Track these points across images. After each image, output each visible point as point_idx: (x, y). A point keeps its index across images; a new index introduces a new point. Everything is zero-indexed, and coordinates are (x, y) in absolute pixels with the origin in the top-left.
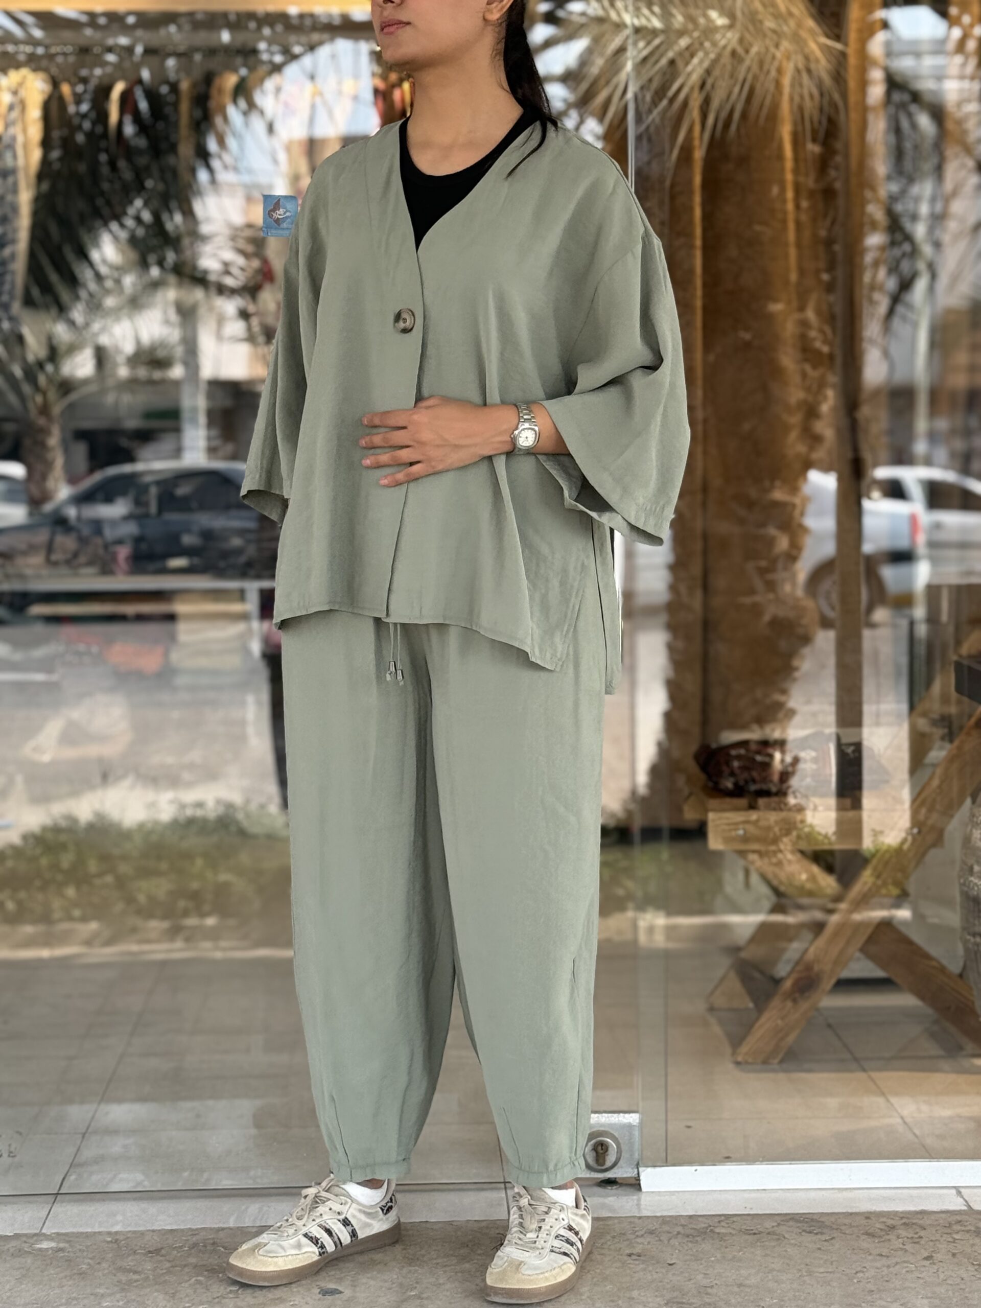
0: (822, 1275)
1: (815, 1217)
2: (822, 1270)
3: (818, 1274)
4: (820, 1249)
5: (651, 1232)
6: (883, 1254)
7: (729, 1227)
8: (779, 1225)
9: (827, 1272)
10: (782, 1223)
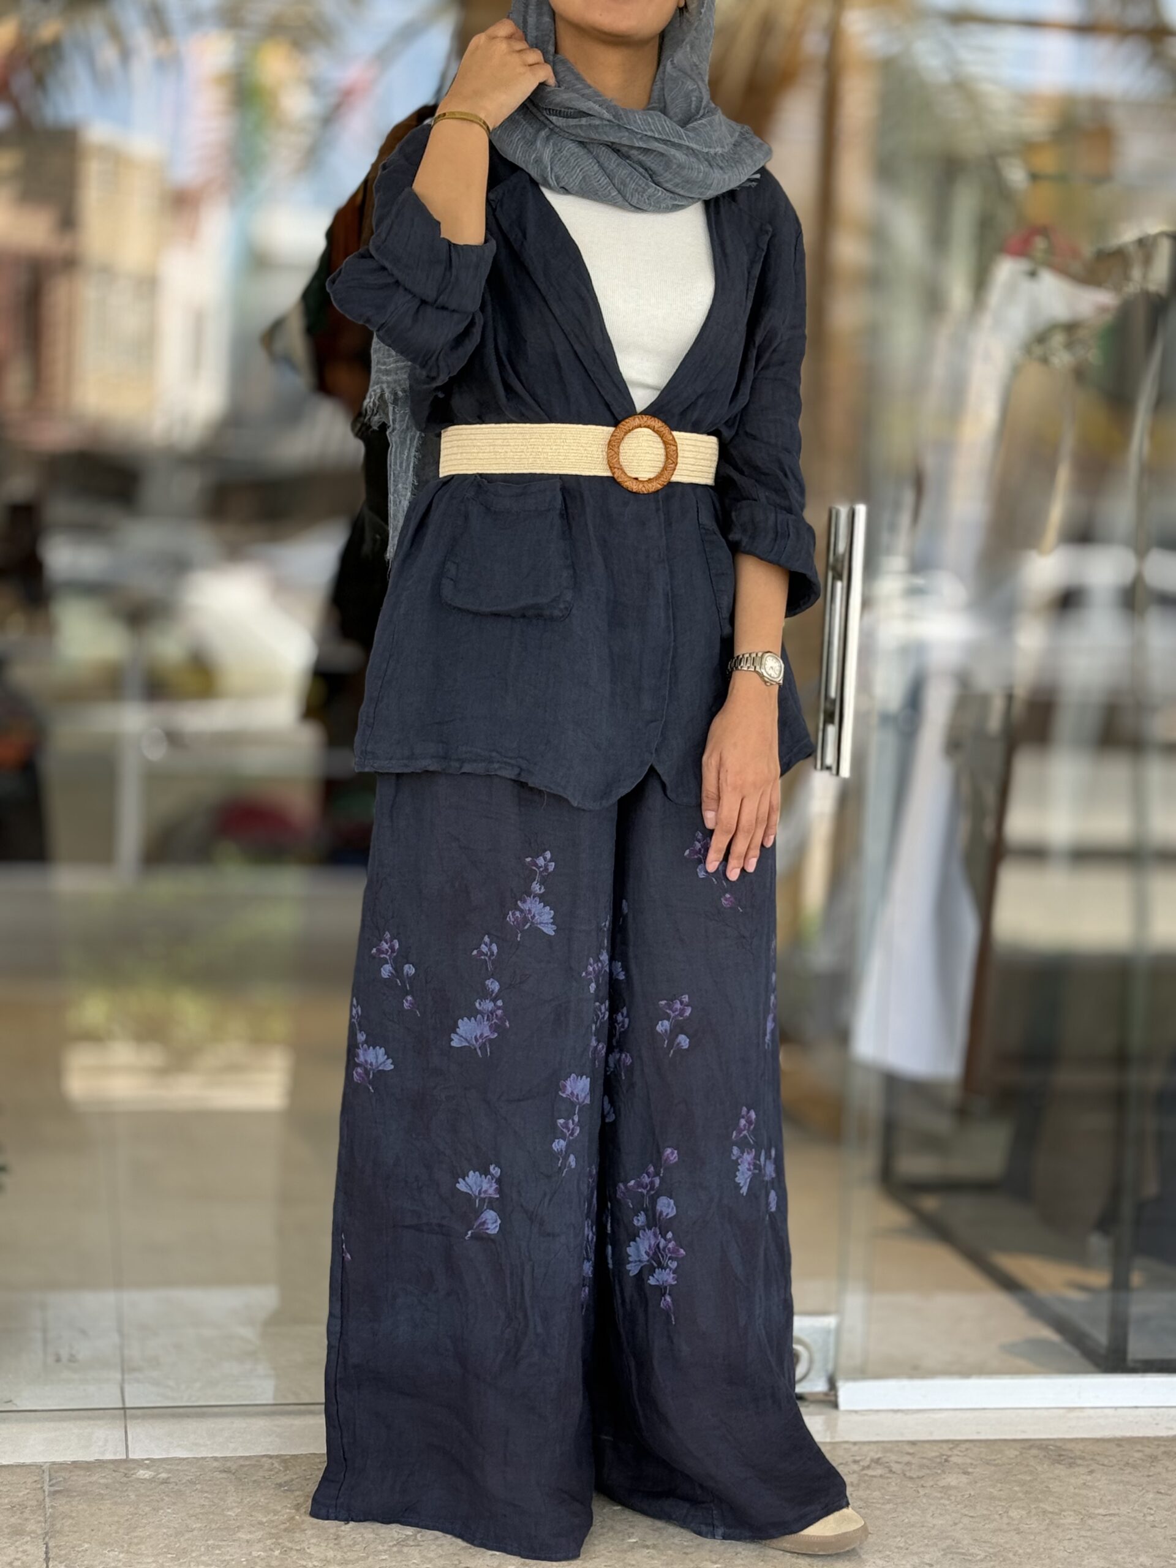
0: (1106, 1518)
1: (1059, 1444)
2: (1101, 1511)
3: (1100, 1517)
4: (1084, 1484)
5: (877, 1461)
6: (1163, 1491)
7: (965, 1456)
8: (1021, 1454)
9: (1110, 1515)
10: (1024, 1451)
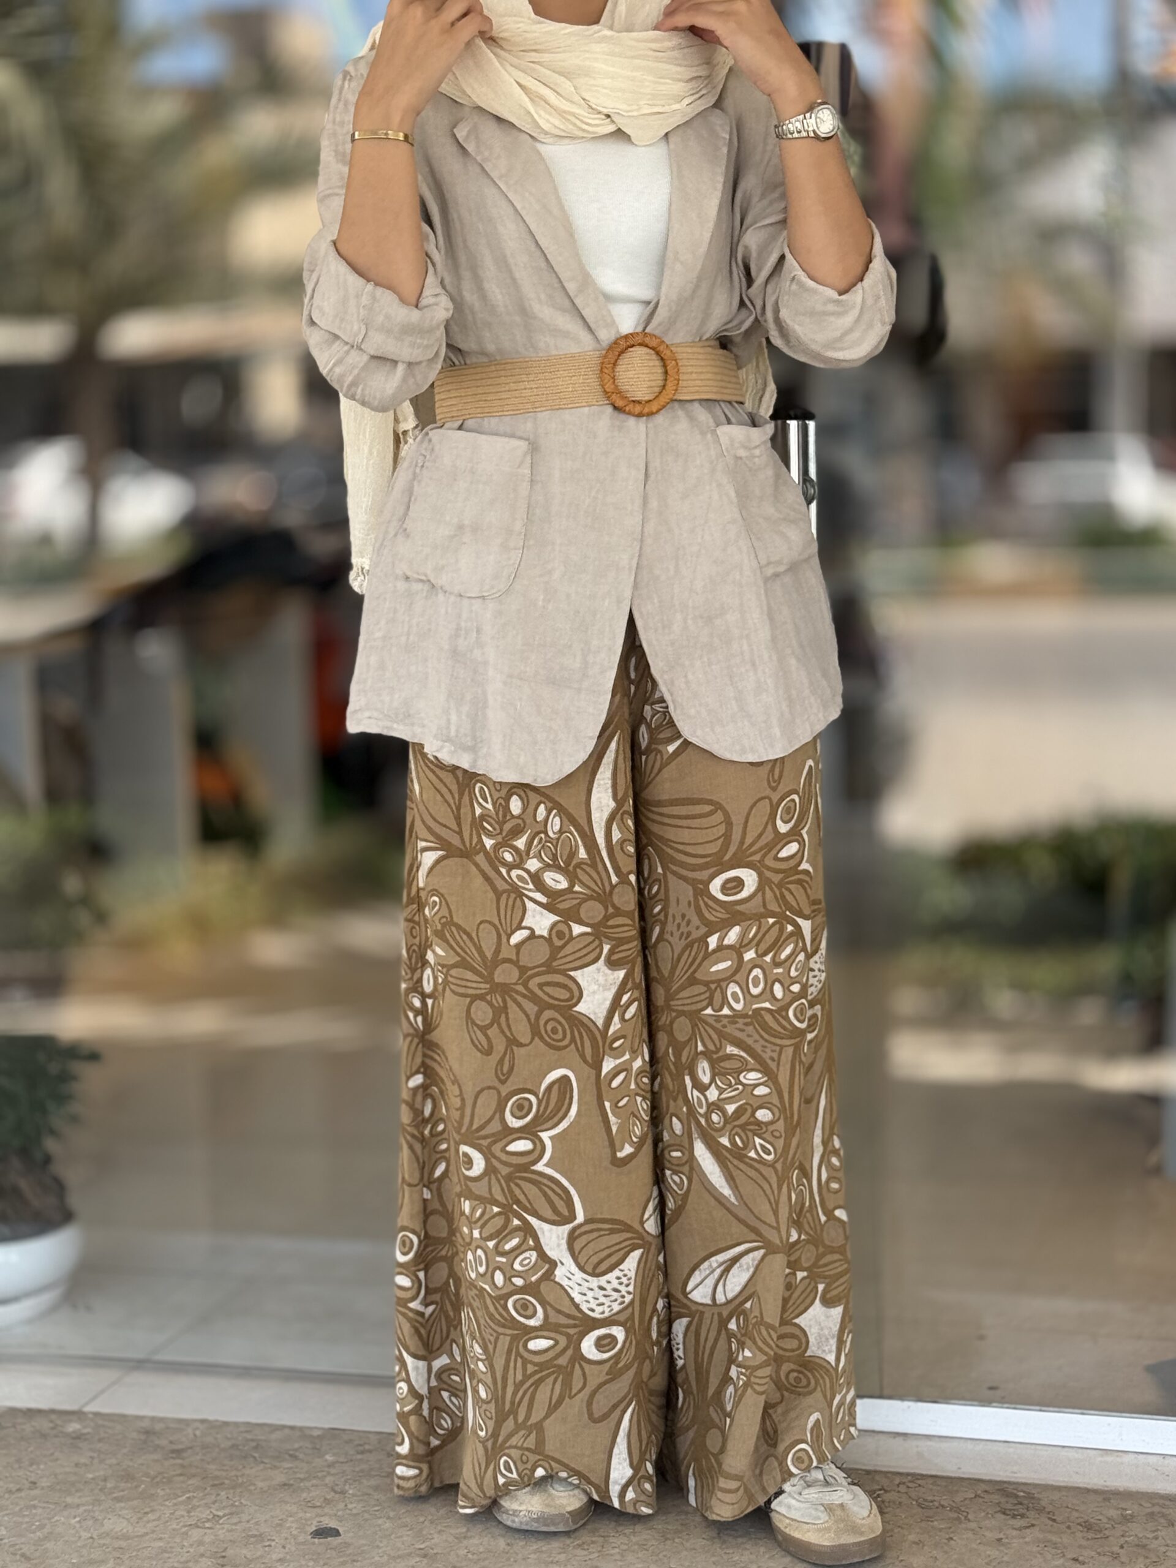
1: (1034, 1491)
8: (975, 1497)
10: (982, 1495)
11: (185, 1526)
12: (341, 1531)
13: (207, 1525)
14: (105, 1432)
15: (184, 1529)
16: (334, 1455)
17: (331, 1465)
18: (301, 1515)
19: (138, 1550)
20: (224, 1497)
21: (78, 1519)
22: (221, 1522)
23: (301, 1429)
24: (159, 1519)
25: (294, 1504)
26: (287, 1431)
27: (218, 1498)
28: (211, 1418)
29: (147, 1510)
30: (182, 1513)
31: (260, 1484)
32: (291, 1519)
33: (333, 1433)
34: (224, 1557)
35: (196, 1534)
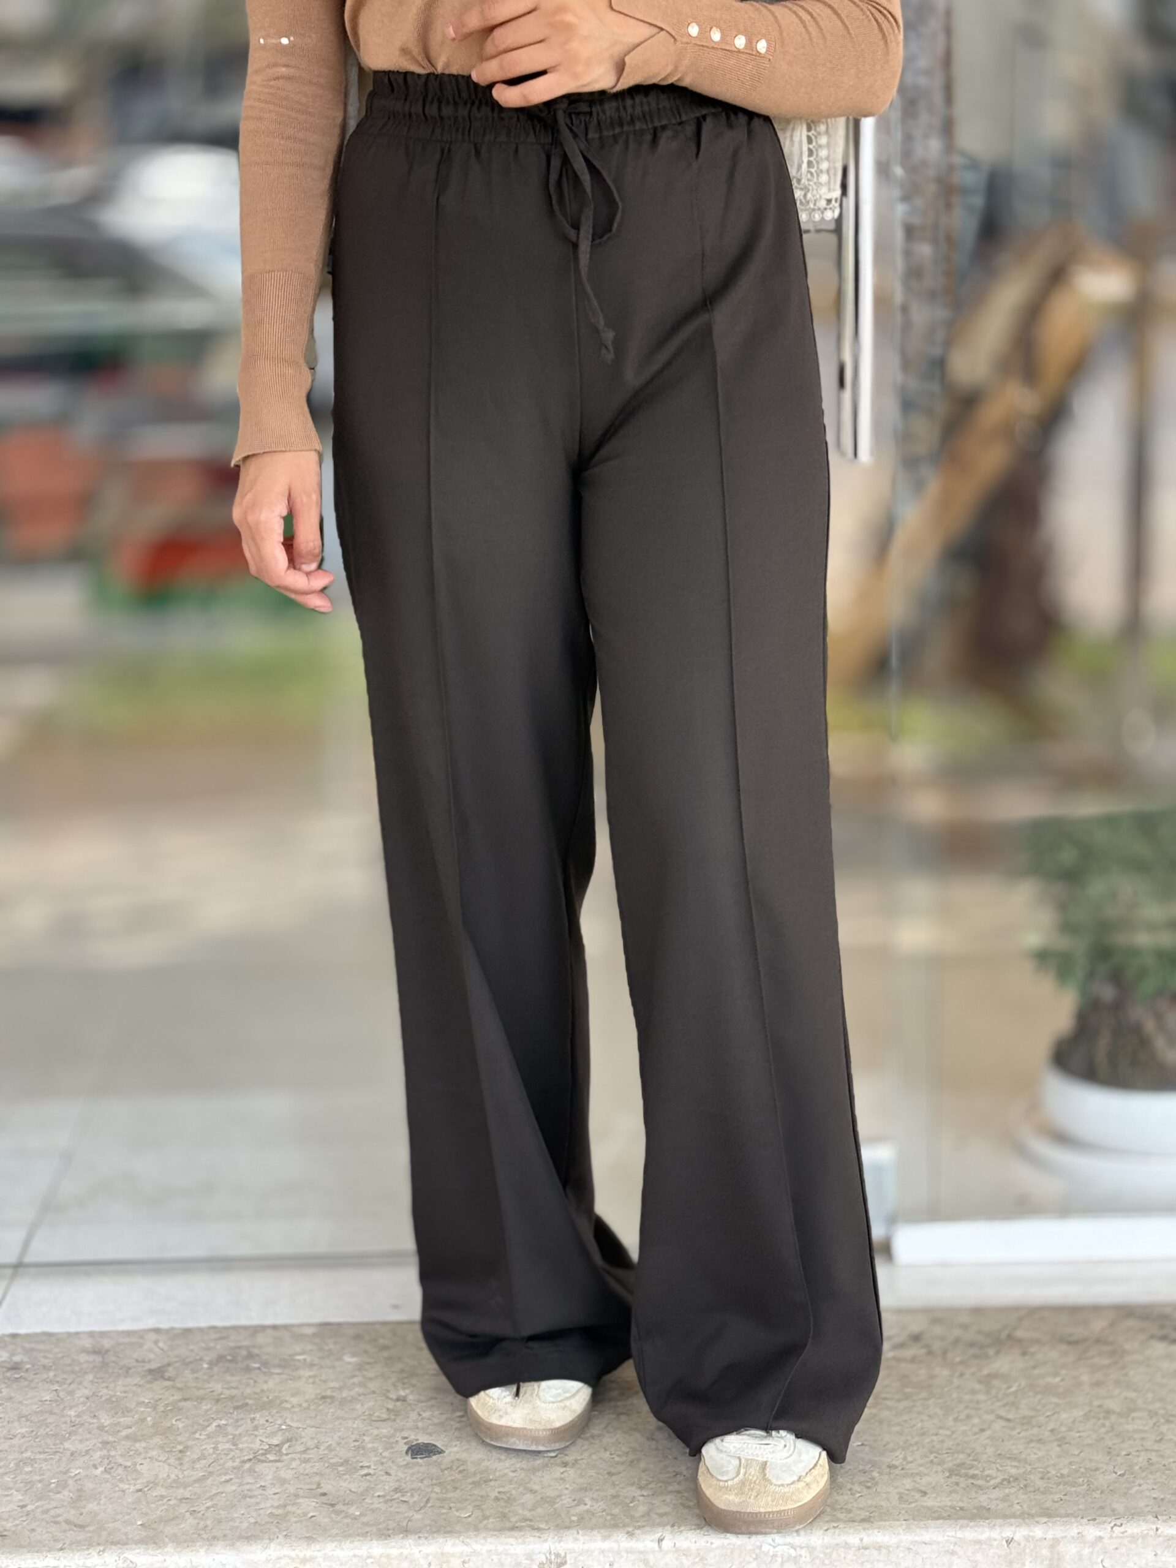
1: (1167, 1311)
7: (1036, 1329)
8: (1111, 1326)
10: (1116, 1323)
11: (244, 1462)
12: (439, 1444)
13: (271, 1457)
14: (46, 1357)
15: (247, 1466)
16: (354, 1355)
17: (360, 1367)
18: (376, 1432)
19: (211, 1498)
20: (262, 1421)
21: (101, 1469)
22: (284, 1451)
23: (286, 1327)
24: (203, 1457)
25: (355, 1419)
26: (269, 1332)
27: (256, 1422)
28: (165, 1326)
29: (180, 1447)
30: (228, 1446)
31: (294, 1400)
32: (367, 1439)
33: (328, 1330)
34: (325, 1494)
35: (267, 1471)
